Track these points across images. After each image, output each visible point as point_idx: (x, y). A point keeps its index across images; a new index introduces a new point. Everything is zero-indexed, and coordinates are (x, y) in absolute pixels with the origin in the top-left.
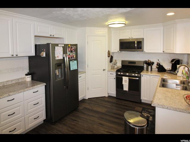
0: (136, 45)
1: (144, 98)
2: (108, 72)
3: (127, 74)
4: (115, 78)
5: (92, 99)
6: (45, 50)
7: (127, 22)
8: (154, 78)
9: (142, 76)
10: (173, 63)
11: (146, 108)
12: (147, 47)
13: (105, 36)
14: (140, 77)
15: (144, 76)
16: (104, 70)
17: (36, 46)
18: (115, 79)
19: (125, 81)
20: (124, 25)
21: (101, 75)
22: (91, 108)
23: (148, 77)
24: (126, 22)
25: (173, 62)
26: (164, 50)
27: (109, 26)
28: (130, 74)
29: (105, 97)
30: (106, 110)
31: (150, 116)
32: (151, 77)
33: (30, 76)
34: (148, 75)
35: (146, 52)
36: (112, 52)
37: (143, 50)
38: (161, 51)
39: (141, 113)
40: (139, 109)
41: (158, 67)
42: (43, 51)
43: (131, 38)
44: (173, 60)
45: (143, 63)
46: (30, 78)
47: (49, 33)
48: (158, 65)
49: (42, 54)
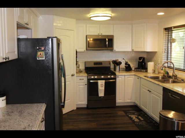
0: (107, 43)
1: (119, 101)
2: (78, 77)
3: (103, 77)
4: (87, 83)
6: (43, 48)
7: (113, 15)
8: (129, 78)
9: (118, 77)
11: (127, 111)
12: (117, 46)
14: (115, 79)
15: (119, 77)
16: (73, 75)
18: (87, 86)
20: (110, 18)
23: (123, 77)
24: (111, 15)
25: (141, 60)
26: (134, 49)
27: (92, 19)
28: (106, 77)
31: (137, 116)
32: (126, 77)
33: (4, 98)
34: (123, 75)
35: (116, 51)
36: (78, 51)
37: (113, 48)
38: (130, 50)
39: (128, 116)
40: (121, 113)
41: (127, 66)
42: (40, 50)
43: (100, 34)
44: (140, 58)
45: (110, 64)
46: (5, 102)
47: (25, 20)
48: (126, 64)
49: (40, 55)
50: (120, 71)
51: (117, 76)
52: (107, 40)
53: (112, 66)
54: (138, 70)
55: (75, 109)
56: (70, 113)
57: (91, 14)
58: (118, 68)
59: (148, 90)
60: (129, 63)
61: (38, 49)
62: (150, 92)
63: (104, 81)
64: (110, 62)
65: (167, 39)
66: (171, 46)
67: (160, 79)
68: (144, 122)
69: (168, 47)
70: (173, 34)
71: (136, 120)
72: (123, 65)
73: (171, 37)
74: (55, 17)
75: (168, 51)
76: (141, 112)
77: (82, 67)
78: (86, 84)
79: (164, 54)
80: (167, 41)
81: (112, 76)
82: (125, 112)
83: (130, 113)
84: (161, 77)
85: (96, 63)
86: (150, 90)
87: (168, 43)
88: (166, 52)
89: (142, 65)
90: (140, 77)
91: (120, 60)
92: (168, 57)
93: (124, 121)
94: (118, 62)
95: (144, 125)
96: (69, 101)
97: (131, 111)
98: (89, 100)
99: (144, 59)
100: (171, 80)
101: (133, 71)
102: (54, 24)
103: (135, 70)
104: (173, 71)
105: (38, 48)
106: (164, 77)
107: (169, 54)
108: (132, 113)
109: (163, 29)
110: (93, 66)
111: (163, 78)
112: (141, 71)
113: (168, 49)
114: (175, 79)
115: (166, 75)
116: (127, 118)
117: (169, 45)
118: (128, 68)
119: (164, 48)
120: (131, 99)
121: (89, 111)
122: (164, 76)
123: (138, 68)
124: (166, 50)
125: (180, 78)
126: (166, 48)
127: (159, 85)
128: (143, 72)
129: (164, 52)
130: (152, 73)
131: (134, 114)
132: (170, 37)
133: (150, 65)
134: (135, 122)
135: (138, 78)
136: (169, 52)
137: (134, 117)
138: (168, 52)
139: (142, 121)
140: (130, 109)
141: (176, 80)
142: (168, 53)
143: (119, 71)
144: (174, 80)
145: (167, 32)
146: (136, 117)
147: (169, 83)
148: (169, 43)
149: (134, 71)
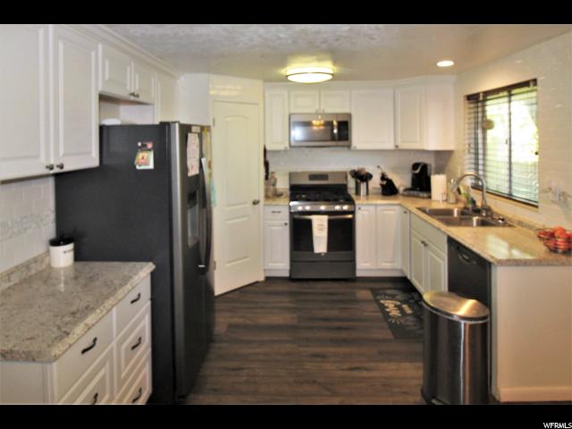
0: (335, 131)
1: (363, 264)
2: (267, 207)
3: (323, 208)
4: (288, 222)
5: (229, 296)
6: (150, 146)
7: (336, 70)
8: (385, 212)
9: (360, 209)
10: (417, 171)
11: (380, 289)
12: (359, 137)
13: (256, 104)
14: (353, 213)
15: (363, 208)
16: (255, 203)
17: (102, 128)
18: (288, 226)
19: (320, 227)
20: (330, 77)
21: (245, 219)
22: (249, 322)
23: (372, 208)
24: (333, 70)
25: (416, 169)
26: (399, 143)
27: (289, 78)
28: (330, 208)
29: (257, 282)
30: (295, 315)
31: (399, 303)
32: (379, 208)
33: (70, 246)
34: (372, 205)
35: (358, 148)
36: (268, 148)
37: (351, 142)
38: (391, 146)
39: (377, 301)
40: (364, 294)
41: (385, 183)
42: (144, 148)
43: (321, 112)
44: (415, 166)
45: (346, 178)
46: (71, 255)
47: (128, 87)
48: (383, 177)
49: (143, 158)
50: (370, 196)
51: (357, 208)
52: (335, 123)
53: (351, 183)
54: (412, 192)
55: (262, 278)
56: (251, 288)
57: (288, 68)
58: (363, 186)
59: (423, 242)
60: (390, 176)
61: (140, 148)
62: (426, 245)
63: (325, 218)
64: (346, 173)
65: (473, 120)
66: (484, 138)
67: (456, 215)
68: (411, 318)
69: (476, 139)
70: (488, 108)
71: (395, 313)
72: (375, 182)
73: (484, 116)
74: (214, 78)
75: (477, 149)
76: (413, 294)
77: (283, 185)
78: (286, 224)
79: (468, 156)
80: (473, 126)
81: (346, 208)
82: (375, 292)
83: (385, 295)
84: (458, 211)
85: (313, 176)
86: (427, 242)
87: (476, 128)
88: (472, 151)
89: (421, 182)
90: (410, 212)
91: (369, 169)
92: (477, 164)
93: (365, 314)
94: (363, 173)
95: (407, 326)
96: (246, 260)
97: (389, 292)
98: (293, 261)
99: (425, 167)
100: (475, 219)
101: (401, 197)
102: (212, 92)
103: (406, 193)
104: (483, 195)
105: (140, 144)
106: (465, 211)
107: (481, 157)
108: (389, 295)
109: (462, 98)
110: (307, 182)
111: (462, 213)
112: (418, 197)
113: (476, 144)
114: (487, 216)
115: (470, 206)
116: (374, 307)
117: (480, 136)
118: (389, 189)
119: (467, 142)
120: (392, 262)
121: (294, 287)
122: (465, 208)
123: (412, 189)
124: (472, 146)
125: (498, 214)
126: (473, 141)
127: (439, 229)
128: (423, 198)
129: (467, 151)
130: (443, 201)
131: (393, 297)
132: (480, 115)
133: (438, 182)
134: (390, 317)
135: (405, 212)
136: (481, 151)
137: (390, 305)
138: (478, 152)
139: (410, 315)
140: (389, 285)
141: (488, 219)
142: (477, 154)
143: (367, 193)
144: (485, 219)
145: (472, 106)
146: (396, 306)
147: (472, 225)
148: (480, 131)
149: (403, 195)
